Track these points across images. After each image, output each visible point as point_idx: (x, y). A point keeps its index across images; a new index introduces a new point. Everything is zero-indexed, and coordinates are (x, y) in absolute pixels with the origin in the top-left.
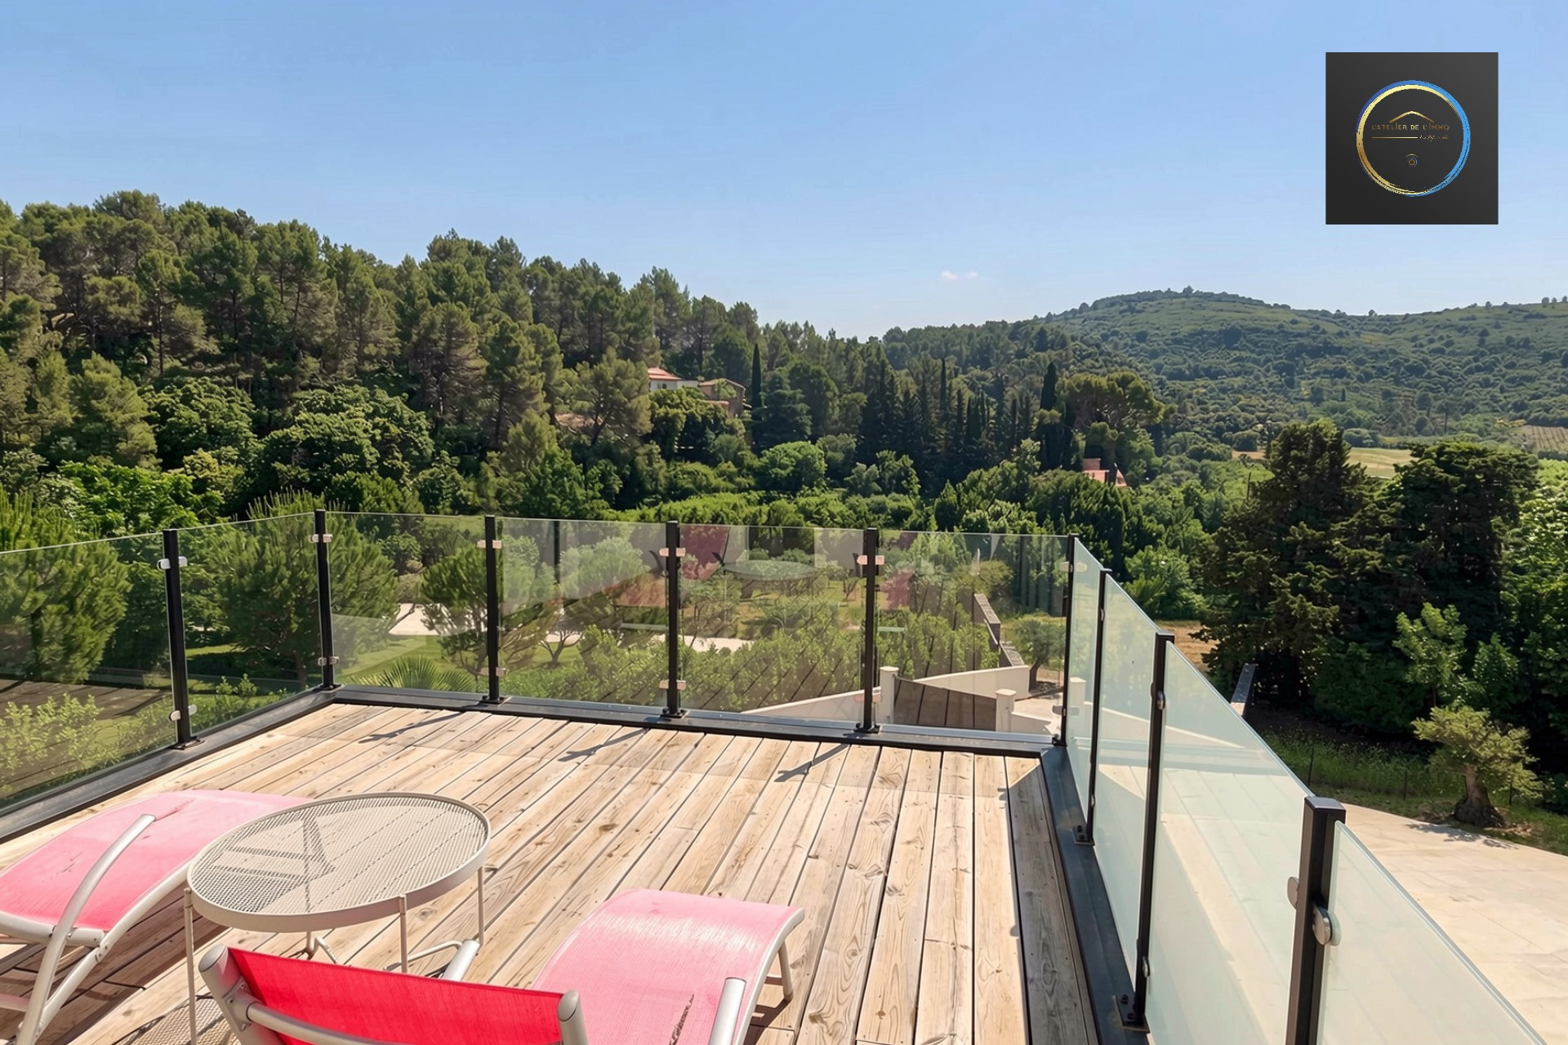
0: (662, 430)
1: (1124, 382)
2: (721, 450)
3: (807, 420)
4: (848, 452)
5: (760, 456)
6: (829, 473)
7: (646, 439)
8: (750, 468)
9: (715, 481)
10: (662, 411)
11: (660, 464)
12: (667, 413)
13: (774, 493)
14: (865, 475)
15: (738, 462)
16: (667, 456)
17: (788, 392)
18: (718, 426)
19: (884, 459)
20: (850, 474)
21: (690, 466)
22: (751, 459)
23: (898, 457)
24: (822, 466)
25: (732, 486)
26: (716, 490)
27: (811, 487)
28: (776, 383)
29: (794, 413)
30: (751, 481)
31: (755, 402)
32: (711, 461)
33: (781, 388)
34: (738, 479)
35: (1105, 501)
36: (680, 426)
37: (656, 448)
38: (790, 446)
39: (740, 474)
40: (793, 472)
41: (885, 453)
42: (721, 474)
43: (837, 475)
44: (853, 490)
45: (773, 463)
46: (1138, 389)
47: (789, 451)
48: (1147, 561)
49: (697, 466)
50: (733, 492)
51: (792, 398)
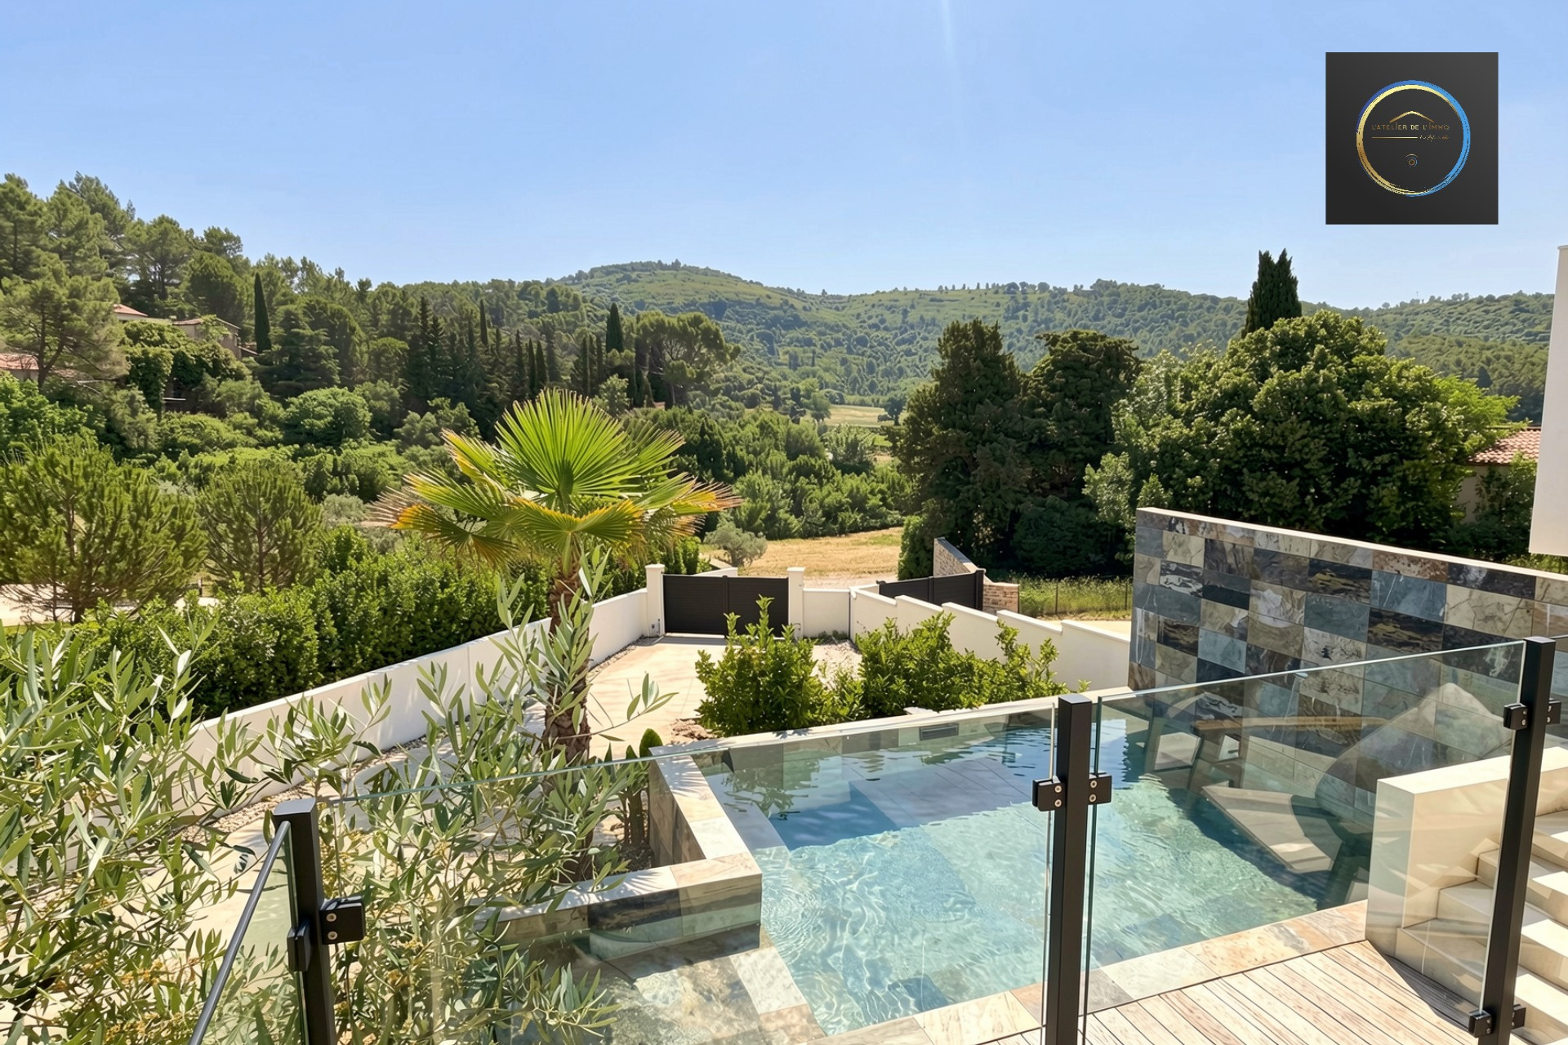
0: (144, 374)
1: (696, 322)
2: (230, 398)
3: (333, 364)
4: (392, 401)
5: (286, 406)
6: (372, 424)
7: (122, 383)
8: (274, 419)
9: (228, 434)
10: (137, 350)
11: (146, 415)
12: (145, 353)
13: (310, 447)
14: (419, 426)
15: (256, 412)
16: (153, 404)
17: (308, 332)
18: (218, 369)
19: (438, 407)
20: (401, 425)
21: (188, 418)
22: (272, 406)
23: (453, 406)
24: (367, 416)
25: (252, 441)
26: (231, 445)
27: (356, 438)
28: (290, 321)
29: (319, 357)
30: (278, 434)
31: (263, 342)
32: (218, 411)
33: (299, 327)
34: (260, 432)
35: (703, 433)
36: (167, 369)
37: (139, 395)
38: (322, 394)
39: (260, 425)
40: (331, 423)
41: (438, 401)
42: (236, 427)
43: (384, 428)
44: (407, 441)
45: (305, 413)
46: (707, 331)
47: (322, 399)
48: (750, 485)
49: (201, 418)
50: (257, 447)
51: (311, 339)
